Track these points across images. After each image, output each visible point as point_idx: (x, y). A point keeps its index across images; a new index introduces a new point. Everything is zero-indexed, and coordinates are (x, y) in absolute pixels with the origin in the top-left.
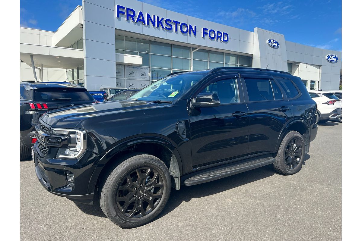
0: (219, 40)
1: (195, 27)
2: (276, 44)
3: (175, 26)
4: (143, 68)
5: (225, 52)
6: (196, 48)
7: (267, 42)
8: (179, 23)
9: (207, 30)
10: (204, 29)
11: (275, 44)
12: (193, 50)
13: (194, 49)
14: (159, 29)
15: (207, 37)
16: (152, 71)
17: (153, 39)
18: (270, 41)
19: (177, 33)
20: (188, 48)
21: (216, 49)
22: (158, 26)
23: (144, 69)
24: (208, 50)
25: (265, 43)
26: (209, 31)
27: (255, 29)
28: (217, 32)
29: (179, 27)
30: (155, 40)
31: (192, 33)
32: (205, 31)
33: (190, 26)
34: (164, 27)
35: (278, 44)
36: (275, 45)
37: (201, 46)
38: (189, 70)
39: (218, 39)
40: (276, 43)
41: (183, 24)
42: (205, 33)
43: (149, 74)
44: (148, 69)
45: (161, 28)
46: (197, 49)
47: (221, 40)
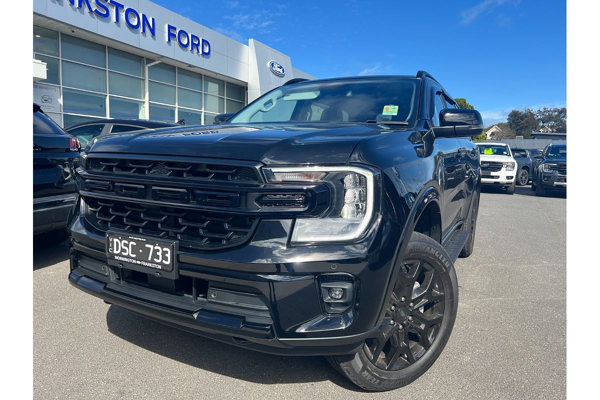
0: (195, 51)
1: (153, 19)
2: (281, 70)
3: (114, 10)
4: (46, 86)
5: (204, 72)
6: (155, 61)
7: (268, 64)
8: (122, 6)
9: (175, 29)
10: (170, 27)
11: (279, 70)
12: (147, 64)
13: (150, 60)
14: (83, 13)
15: (175, 42)
16: (67, 95)
17: (69, 32)
18: (272, 65)
19: (119, 26)
20: (138, 58)
21: (190, 66)
22: (80, 5)
23: (46, 88)
24: (175, 67)
25: (266, 66)
26: (178, 31)
27: (251, 41)
28: (192, 36)
29: (123, 15)
30: (73, 32)
31: (147, 30)
32: (172, 32)
33: (144, 16)
34: (94, 10)
35: (283, 71)
36: (279, 72)
37: (163, 57)
38: (141, 99)
39: (194, 50)
40: (280, 67)
41: (129, 11)
42: (171, 35)
43: (59, 100)
44: (58, 89)
45: (86, 10)
46: (157, 62)
47: (198, 52)
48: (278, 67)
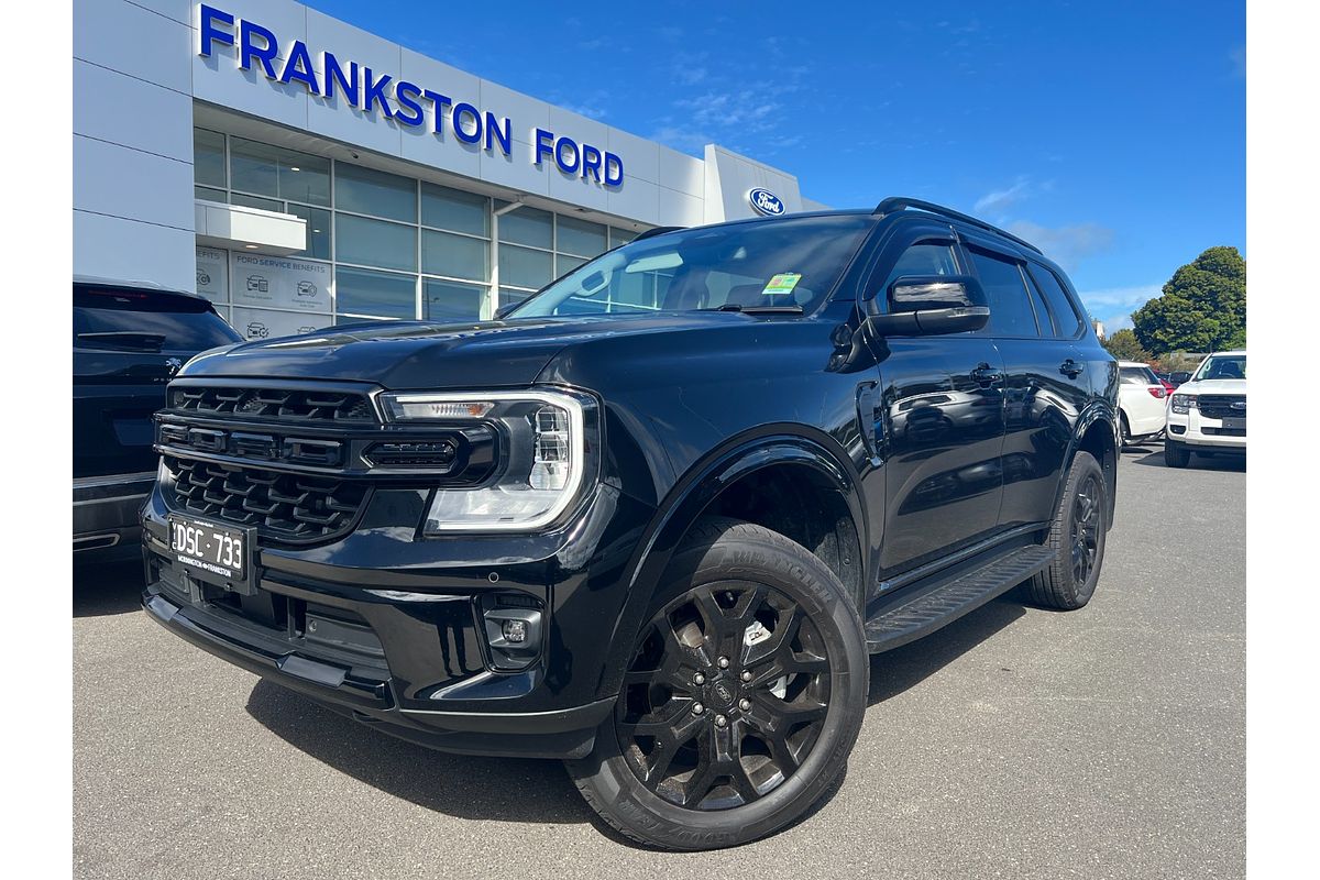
0: (592, 178)
1: (508, 122)
2: (775, 207)
3: (433, 110)
4: (305, 264)
5: (609, 221)
6: (511, 203)
7: (747, 196)
8: (448, 101)
9: (551, 136)
10: (540, 134)
11: (771, 205)
12: (496, 209)
13: (501, 203)
14: (373, 119)
15: (550, 164)
16: (344, 279)
17: (348, 157)
18: (756, 196)
19: (442, 140)
20: (477, 200)
21: (581, 209)
22: (368, 106)
23: (307, 268)
24: (552, 213)
25: (742, 199)
26: (556, 140)
27: (710, 149)
28: (586, 148)
29: (449, 119)
30: (356, 157)
31: (496, 142)
32: (544, 142)
33: (490, 117)
34: (394, 112)
35: (781, 207)
36: (772, 211)
37: (525, 194)
38: (483, 281)
39: (589, 176)
40: (774, 201)
41: (462, 108)
42: (542, 150)
43: (329, 289)
44: (327, 268)
45: (381, 113)
46: (514, 206)
47: (598, 179)
48: (769, 200)
